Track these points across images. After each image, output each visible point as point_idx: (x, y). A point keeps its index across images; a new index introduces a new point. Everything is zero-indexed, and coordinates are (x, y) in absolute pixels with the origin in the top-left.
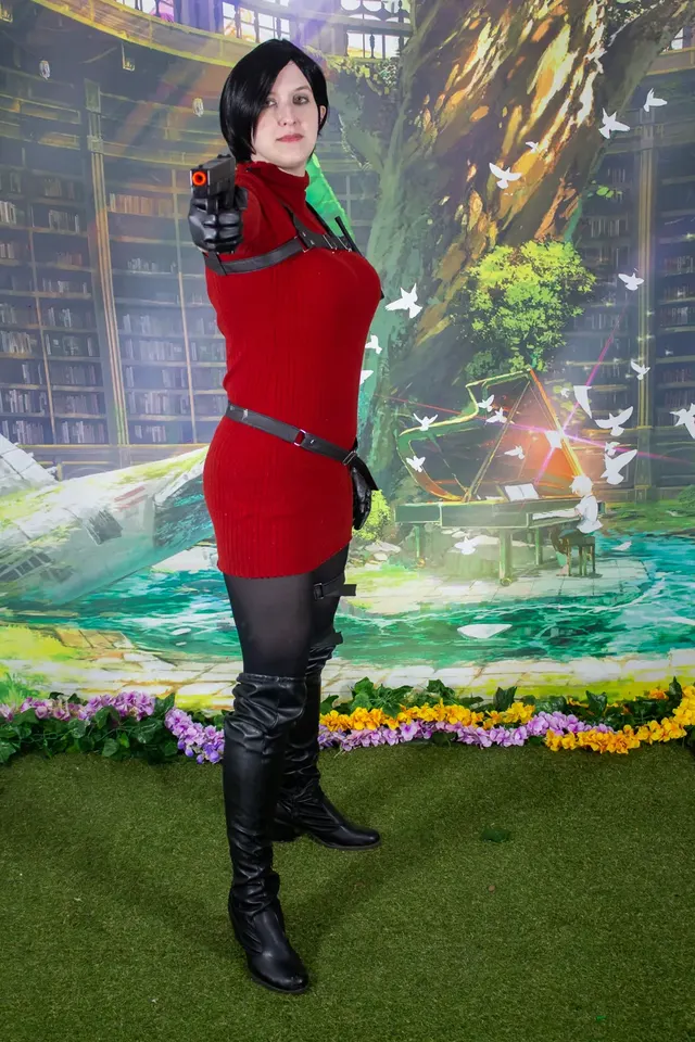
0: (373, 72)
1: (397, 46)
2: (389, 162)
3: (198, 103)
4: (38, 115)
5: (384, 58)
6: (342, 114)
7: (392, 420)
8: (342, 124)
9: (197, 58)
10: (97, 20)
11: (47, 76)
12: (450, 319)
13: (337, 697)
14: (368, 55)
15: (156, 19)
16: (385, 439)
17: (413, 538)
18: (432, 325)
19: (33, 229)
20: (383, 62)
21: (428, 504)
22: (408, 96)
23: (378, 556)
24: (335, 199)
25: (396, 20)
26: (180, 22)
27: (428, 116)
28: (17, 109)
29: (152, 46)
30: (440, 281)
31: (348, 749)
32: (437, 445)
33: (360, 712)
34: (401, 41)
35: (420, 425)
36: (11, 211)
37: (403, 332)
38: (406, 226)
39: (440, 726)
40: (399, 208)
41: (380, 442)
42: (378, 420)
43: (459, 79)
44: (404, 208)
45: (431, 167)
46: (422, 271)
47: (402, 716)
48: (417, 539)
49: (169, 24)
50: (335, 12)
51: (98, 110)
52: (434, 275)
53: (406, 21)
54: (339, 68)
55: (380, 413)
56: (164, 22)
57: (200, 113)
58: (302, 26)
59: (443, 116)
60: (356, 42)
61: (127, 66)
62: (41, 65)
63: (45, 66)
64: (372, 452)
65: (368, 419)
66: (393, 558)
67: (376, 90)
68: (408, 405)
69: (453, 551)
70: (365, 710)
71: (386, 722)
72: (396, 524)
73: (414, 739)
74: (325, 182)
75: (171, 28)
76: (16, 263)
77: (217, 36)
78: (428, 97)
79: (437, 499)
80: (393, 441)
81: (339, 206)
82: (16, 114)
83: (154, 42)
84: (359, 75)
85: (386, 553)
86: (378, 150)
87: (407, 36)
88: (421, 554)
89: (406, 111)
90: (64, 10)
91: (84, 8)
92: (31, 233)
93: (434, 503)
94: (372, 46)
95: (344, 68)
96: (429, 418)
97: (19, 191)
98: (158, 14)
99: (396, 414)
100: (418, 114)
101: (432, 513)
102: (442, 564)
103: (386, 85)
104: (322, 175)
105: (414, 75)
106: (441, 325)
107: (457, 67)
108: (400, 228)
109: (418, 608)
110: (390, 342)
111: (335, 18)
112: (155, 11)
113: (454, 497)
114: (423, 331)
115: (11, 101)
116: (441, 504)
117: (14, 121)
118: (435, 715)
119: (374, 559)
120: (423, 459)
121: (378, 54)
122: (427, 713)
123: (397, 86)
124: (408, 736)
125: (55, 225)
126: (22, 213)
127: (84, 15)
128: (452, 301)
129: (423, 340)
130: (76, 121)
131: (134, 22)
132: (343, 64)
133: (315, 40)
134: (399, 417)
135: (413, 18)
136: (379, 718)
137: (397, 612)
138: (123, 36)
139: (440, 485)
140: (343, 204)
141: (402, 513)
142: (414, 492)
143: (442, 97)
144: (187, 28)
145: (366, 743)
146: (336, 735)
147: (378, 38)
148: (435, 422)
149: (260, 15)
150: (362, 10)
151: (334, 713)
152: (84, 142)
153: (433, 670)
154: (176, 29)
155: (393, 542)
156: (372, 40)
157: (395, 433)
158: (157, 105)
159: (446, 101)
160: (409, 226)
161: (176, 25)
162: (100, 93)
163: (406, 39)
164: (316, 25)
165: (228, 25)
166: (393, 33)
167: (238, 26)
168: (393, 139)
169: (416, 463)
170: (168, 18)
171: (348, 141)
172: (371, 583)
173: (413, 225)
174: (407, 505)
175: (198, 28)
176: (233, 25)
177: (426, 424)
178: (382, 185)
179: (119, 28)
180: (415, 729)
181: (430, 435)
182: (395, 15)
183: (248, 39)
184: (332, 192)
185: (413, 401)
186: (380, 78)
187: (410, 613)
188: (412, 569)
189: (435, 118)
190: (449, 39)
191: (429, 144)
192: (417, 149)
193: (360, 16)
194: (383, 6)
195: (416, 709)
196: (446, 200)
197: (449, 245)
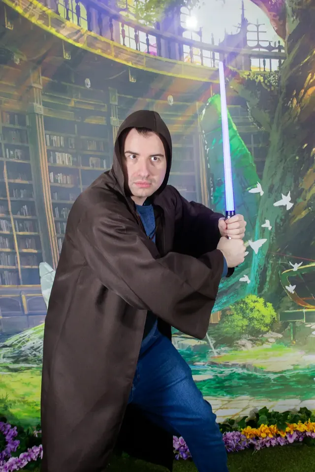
0: (265, 79)
1: (278, 65)
2: (274, 126)
3: (171, 98)
4: (83, 107)
5: (271, 71)
6: (249, 102)
7: (277, 266)
8: (249, 107)
9: (170, 74)
10: (116, 56)
11: (89, 87)
12: (309, 210)
13: (247, 417)
14: (262, 70)
15: (148, 55)
16: (274, 276)
17: (290, 330)
18: (299, 213)
19: (81, 167)
20: (270, 73)
21: (297, 311)
22: (284, 91)
23: (270, 340)
24: (245, 147)
25: (277, 51)
26: (160, 55)
27: (295, 101)
28: (72, 104)
29: (145, 69)
30: (303, 189)
31: (258, 449)
32: (302, 278)
33: (264, 427)
34: (280, 62)
35: (293, 268)
36: (69, 159)
37: (283, 217)
38: (284, 161)
39: (308, 434)
40: (280, 151)
41: (271, 278)
42: (270, 266)
43: (311, 81)
44: (283, 150)
45: (297, 128)
46: (293, 184)
47: (288, 429)
48: (292, 330)
49: (154, 57)
50: (244, 48)
51: (116, 103)
52: (299, 186)
53: (283, 51)
54: (246, 77)
55: (271, 262)
56: (152, 56)
57: (171, 104)
58: (226, 56)
59: (303, 100)
60: (256, 63)
61: (132, 80)
62: (86, 81)
63: (88, 81)
64: (267, 283)
65: (265, 265)
66: (279, 341)
67: (266, 88)
68: (286, 257)
69: (311, 336)
70: (266, 426)
71: (279, 432)
72: (280, 322)
73: (295, 441)
74: (240, 138)
75: (155, 59)
76: (71, 186)
77: (180, 62)
78: (295, 91)
79: (302, 308)
80: (278, 277)
81: (248, 151)
82: (72, 107)
83: (146, 67)
84: (257, 81)
85: (275, 338)
86: (268, 120)
87: (283, 59)
88: (294, 338)
89: (283, 99)
90: (98, 52)
91: (109, 51)
92: (80, 171)
93: (301, 310)
94: (264, 65)
95: (249, 77)
96: (298, 264)
97: (74, 147)
98: (148, 52)
99: (280, 262)
100: (290, 100)
101: (300, 316)
102: (305, 344)
103: (272, 85)
104: (238, 134)
105: (287, 80)
106: (304, 214)
107: (310, 74)
108: (281, 161)
109: (292, 367)
110: (276, 224)
111: (244, 51)
112: (147, 51)
113: (312, 307)
114: (294, 217)
115: (69, 100)
116: (304, 311)
117: (71, 111)
118: (306, 428)
119: (269, 342)
120: (295, 286)
121: (268, 69)
122: (301, 427)
123: (278, 86)
124: (291, 441)
125: (93, 165)
126: (75, 159)
127: (109, 54)
128: (310, 200)
129: (295, 221)
130: (104, 110)
131: (136, 57)
132: (249, 75)
133: (233, 63)
134: (281, 264)
135: (286, 49)
136: (275, 431)
137: (281, 370)
138: (130, 64)
139: (304, 300)
140: (250, 149)
141: (284, 316)
142: (289, 305)
143: (303, 91)
144: (164, 59)
145: (268, 445)
146: (251, 441)
147: (267, 61)
148: (301, 266)
149: (203, 51)
150: (259, 46)
151: (249, 428)
152: (108, 121)
153: (300, 401)
154: (158, 60)
155: (279, 332)
156: (264, 62)
157: (279, 272)
158: (148, 100)
159: (305, 93)
160: (286, 160)
161: (158, 57)
162: (117, 94)
163: (282, 61)
164: (233, 55)
165: (186, 56)
166: (275, 58)
167: (192, 57)
168: (276, 115)
169: (291, 289)
170: (154, 54)
171: (252, 116)
172: (266, 354)
173: (288, 160)
174: (286, 311)
175: (170, 58)
176: (189, 57)
177: (296, 267)
178: (270, 139)
179: (127, 60)
180: (295, 436)
181: (299, 273)
182: (276, 48)
183: (197, 64)
184: (243, 143)
185: (289, 255)
186: (269, 81)
187: (288, 370)
188: (289, 347)
189: (299, 102)
190: (306, 60)
191: (296, 117)
192: (289, 120)
193: (257, 50)
194: (270, 44)
195: (295, 425)
196: (306, 145)
197: (308, 170)
